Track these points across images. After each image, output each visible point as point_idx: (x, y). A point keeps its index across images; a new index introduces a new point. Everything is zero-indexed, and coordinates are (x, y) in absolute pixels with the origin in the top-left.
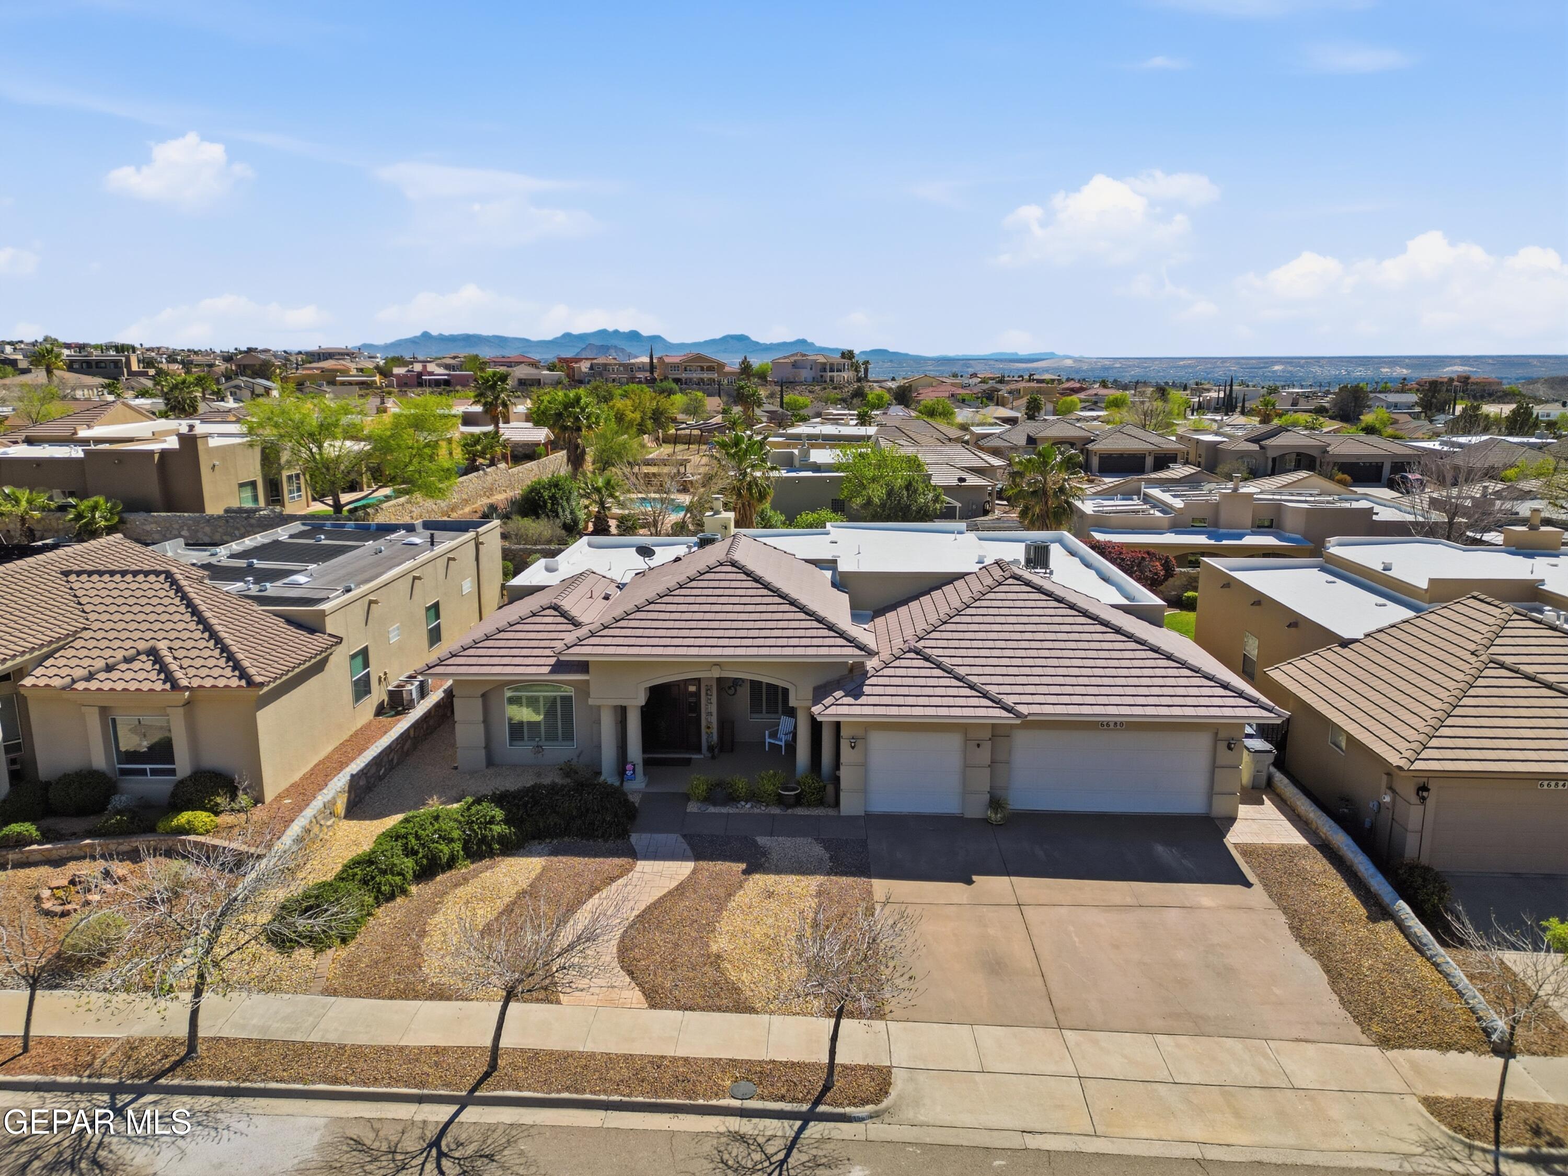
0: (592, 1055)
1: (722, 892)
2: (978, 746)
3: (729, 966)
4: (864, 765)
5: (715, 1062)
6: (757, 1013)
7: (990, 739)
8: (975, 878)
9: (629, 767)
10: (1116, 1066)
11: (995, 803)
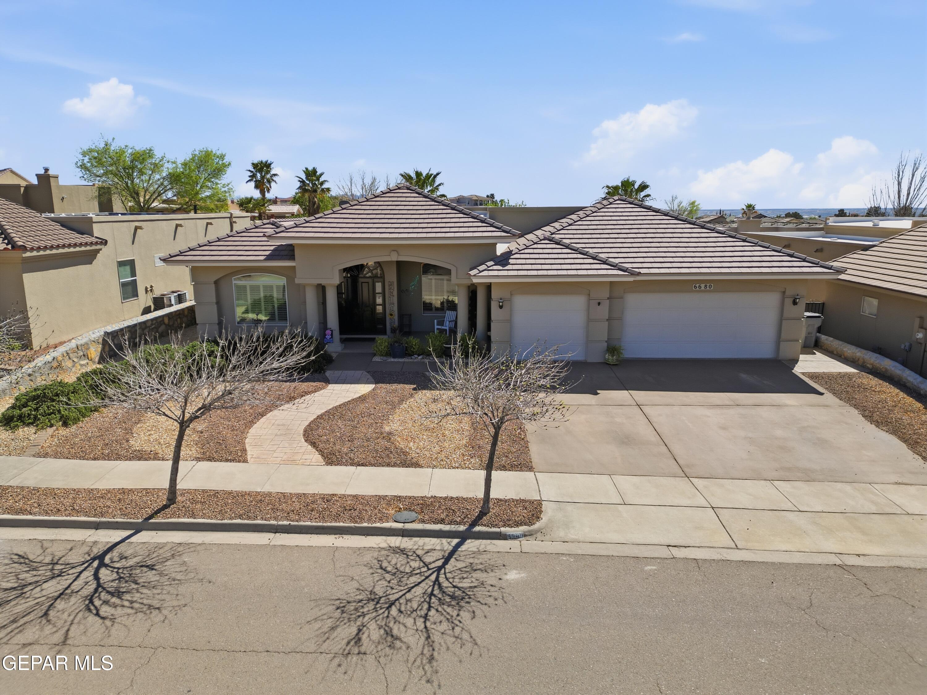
0: (270, 494)
1: (396, 400)
2: (599, 304)
3: (399, 439)
4: (509, 321)
5: (380, 498)
6: (422, 467)
7: (608, 298)
8: (599, 391)
9: (328, 332)
10: (743, 500)
11: (612, 349)
